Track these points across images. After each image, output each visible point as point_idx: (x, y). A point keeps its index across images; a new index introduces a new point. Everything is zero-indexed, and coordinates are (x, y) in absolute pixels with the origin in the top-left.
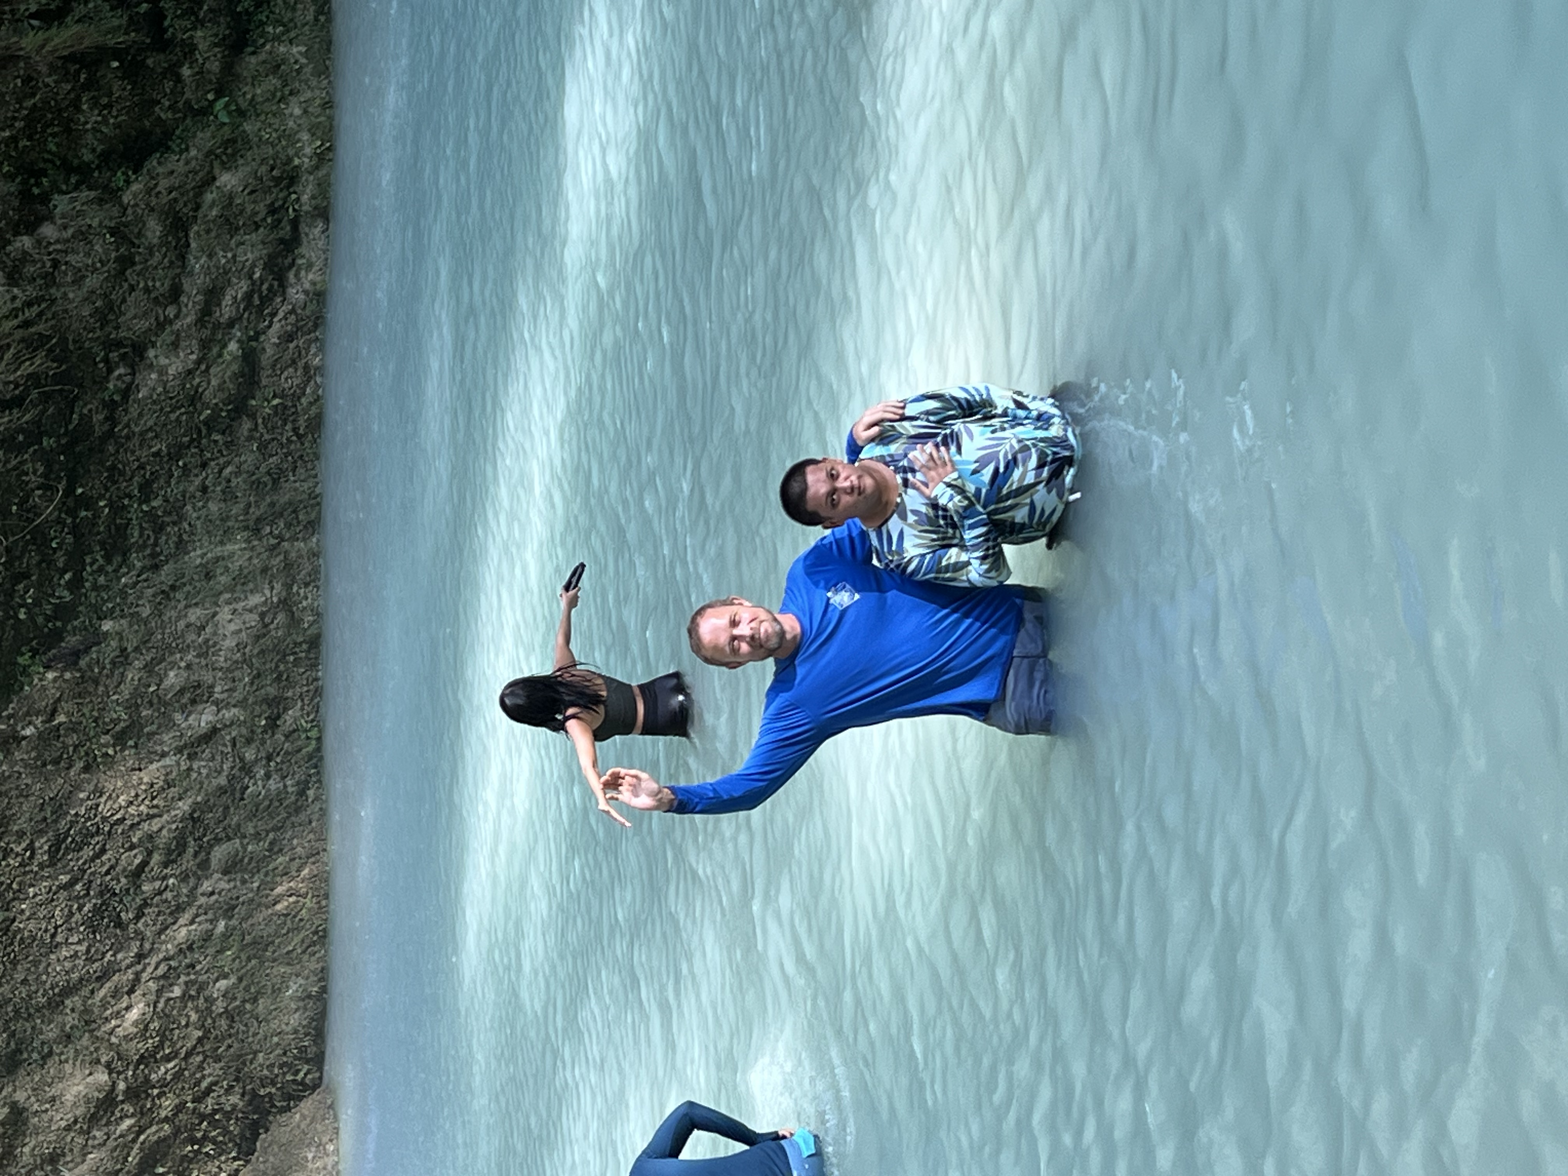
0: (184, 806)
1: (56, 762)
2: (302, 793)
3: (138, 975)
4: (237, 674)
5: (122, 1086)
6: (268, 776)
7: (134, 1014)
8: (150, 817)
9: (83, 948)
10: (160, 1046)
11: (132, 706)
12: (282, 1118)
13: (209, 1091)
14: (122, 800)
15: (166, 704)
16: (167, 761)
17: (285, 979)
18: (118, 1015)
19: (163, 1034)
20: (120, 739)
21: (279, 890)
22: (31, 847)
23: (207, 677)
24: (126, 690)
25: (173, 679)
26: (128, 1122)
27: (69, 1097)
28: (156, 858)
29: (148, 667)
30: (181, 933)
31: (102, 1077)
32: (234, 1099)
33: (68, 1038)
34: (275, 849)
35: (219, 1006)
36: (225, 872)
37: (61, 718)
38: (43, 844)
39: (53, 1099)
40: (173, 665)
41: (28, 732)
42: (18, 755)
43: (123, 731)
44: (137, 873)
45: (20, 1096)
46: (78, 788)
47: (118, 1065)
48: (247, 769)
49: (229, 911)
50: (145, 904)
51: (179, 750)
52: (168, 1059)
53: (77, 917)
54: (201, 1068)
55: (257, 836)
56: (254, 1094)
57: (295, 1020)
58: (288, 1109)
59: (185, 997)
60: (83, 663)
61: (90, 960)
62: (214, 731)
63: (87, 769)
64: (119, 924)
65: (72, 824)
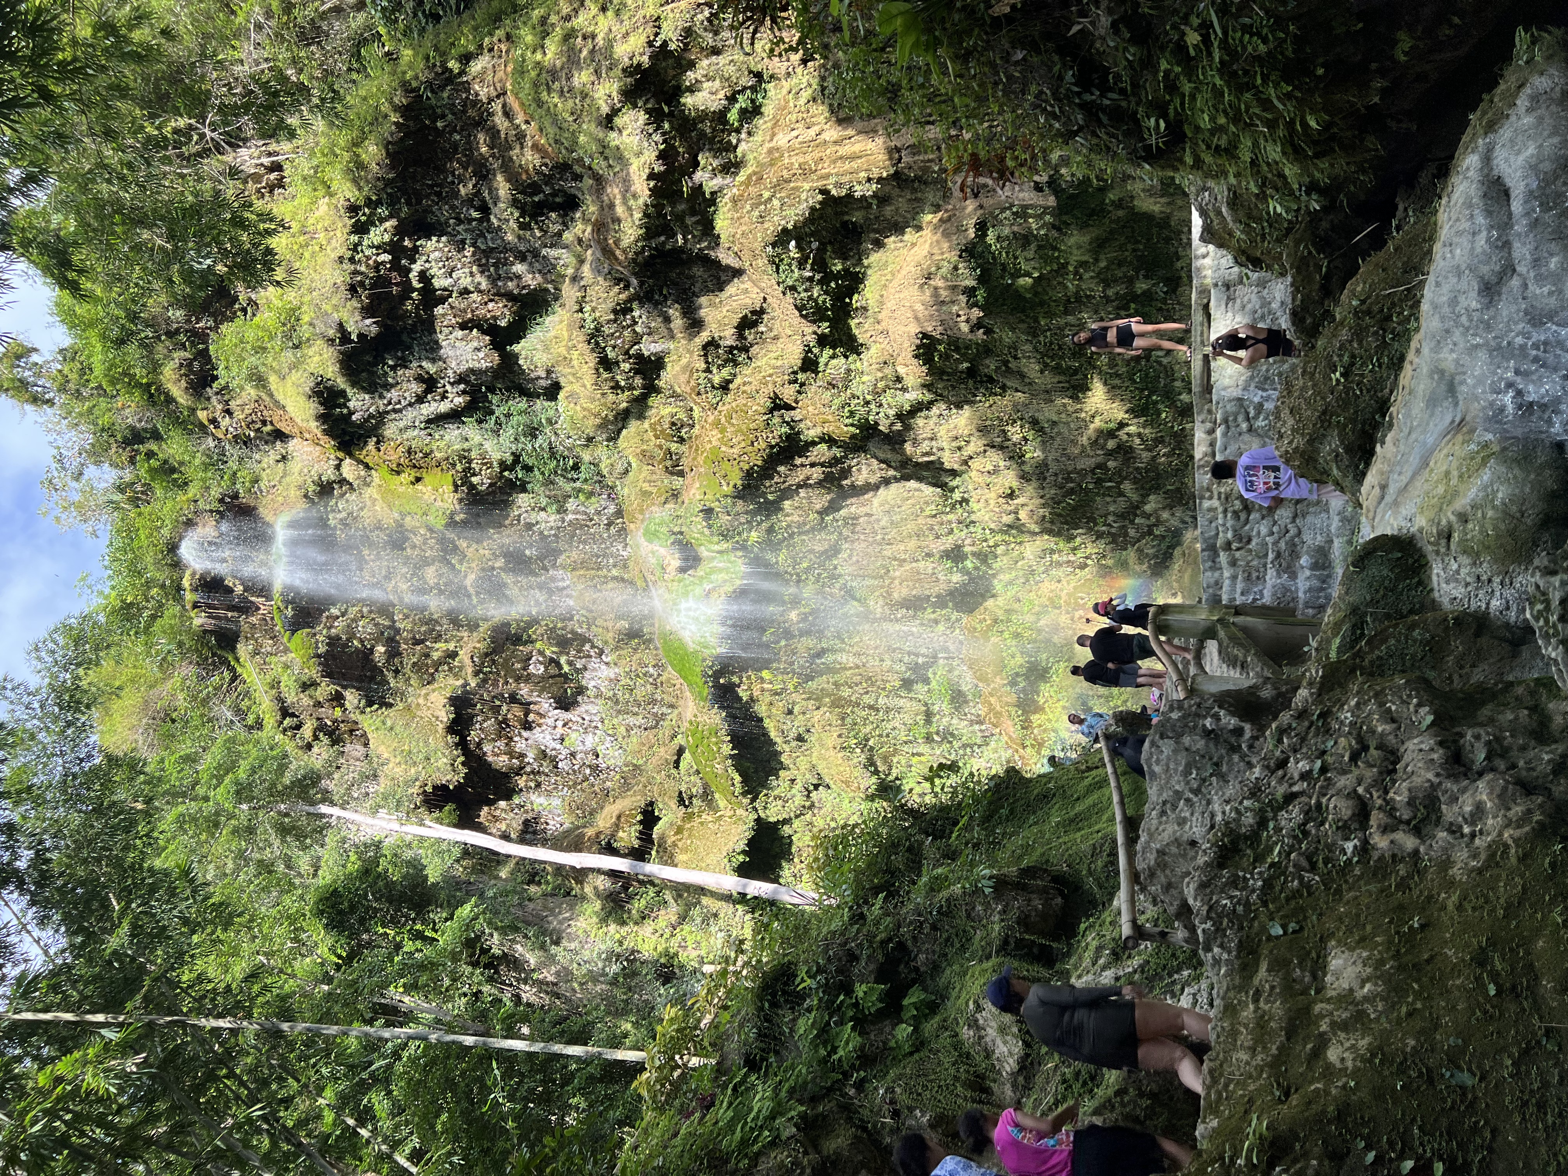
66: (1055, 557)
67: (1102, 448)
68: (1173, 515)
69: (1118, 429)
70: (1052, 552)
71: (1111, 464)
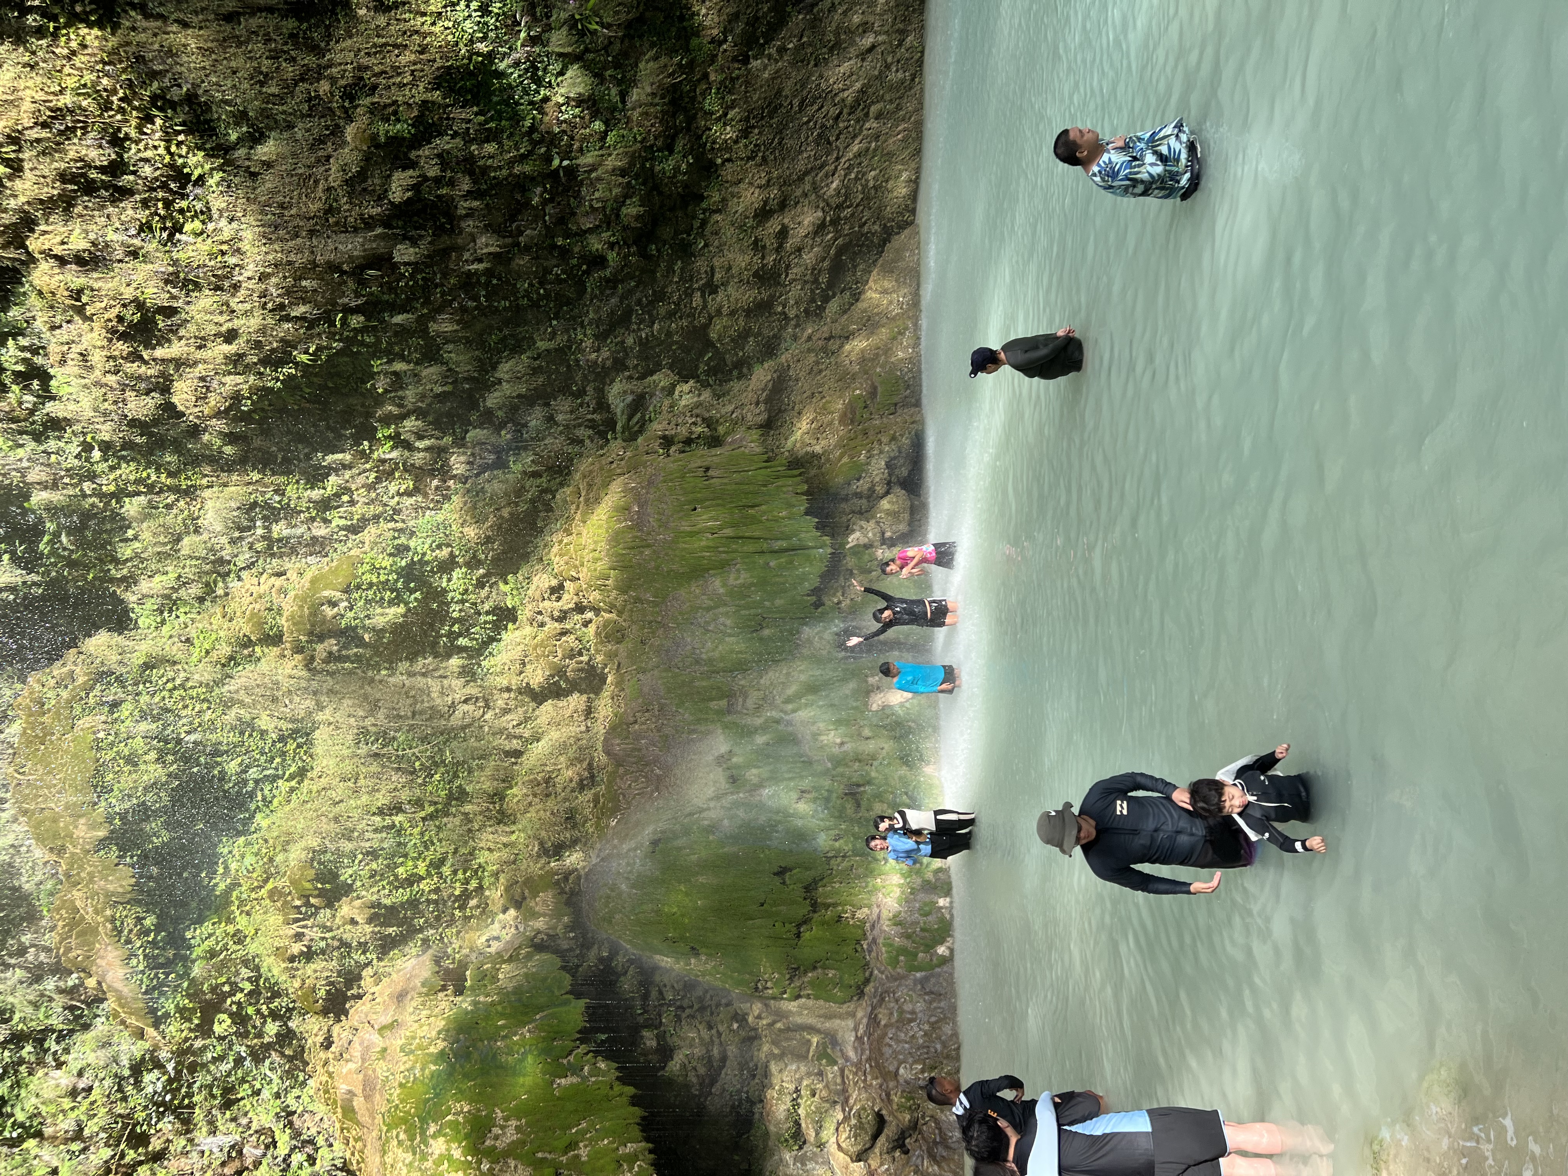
0: (858, 85)
1: (802, 61)
2: (913, 80)
3: (836, 167)
4: (885, 17)
5: (828, 219)
6: (897, 71)
7: (834, 185)
8: (844, 90)
9: (813, 153)
10: (845, 201)
11: (837, 34)
12: (896, 237)
13: (865, 223)
14: (831, 81)
15: (853, 33)
16: (852, 62)
17: (900, 171)
18: (827, 185)
19: (847, 196)
20: (831, 50)
21: (900, 128)
22: (791, 103)
23: (871, 19)
24: (834, 25)
25: (856, 19)
26: (830, 235)
27: (806, 222)
28: (845, 111)
29: (845, 13)
30: (855, 148)
31: (820, 214)
32: (876, 227)
33: (806, 195)
34: (899, 108)
35: (871, 184)
36: (876, 119)
37: (805, 39)
38: (796, 102)
39: (799, 223)
40: (856, 12)
41: (791, 46)
42: (786, 58)
43: (833, 47)
44: (837, 118)
45: (786, 221)
46: (811, 75)
47: (827, 209)
48: (888, 67)
49: (877, 138)
50: (840, 133)
51: (857, 56)
52: (848, 207)
53: (811, 138)
54: (862, 212)
55: (891, 102)
56: (885, 225)
57: (904, 191)
58: (898, 233)
59: (857, 179)
60: (815, 10)
61: (816, 159)
62: (873, 47)
63: (816, 65)
64: (829, 143)
65: (810, 92)
66: (279, 529)
67: (380, 198)
68: (550, 419)
69: (417, 142)
70: (272, 514)
71: (404, 253)
